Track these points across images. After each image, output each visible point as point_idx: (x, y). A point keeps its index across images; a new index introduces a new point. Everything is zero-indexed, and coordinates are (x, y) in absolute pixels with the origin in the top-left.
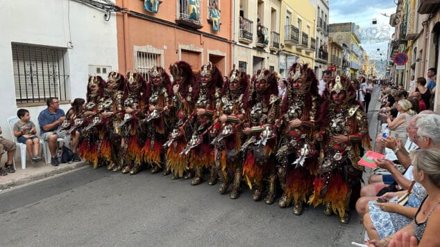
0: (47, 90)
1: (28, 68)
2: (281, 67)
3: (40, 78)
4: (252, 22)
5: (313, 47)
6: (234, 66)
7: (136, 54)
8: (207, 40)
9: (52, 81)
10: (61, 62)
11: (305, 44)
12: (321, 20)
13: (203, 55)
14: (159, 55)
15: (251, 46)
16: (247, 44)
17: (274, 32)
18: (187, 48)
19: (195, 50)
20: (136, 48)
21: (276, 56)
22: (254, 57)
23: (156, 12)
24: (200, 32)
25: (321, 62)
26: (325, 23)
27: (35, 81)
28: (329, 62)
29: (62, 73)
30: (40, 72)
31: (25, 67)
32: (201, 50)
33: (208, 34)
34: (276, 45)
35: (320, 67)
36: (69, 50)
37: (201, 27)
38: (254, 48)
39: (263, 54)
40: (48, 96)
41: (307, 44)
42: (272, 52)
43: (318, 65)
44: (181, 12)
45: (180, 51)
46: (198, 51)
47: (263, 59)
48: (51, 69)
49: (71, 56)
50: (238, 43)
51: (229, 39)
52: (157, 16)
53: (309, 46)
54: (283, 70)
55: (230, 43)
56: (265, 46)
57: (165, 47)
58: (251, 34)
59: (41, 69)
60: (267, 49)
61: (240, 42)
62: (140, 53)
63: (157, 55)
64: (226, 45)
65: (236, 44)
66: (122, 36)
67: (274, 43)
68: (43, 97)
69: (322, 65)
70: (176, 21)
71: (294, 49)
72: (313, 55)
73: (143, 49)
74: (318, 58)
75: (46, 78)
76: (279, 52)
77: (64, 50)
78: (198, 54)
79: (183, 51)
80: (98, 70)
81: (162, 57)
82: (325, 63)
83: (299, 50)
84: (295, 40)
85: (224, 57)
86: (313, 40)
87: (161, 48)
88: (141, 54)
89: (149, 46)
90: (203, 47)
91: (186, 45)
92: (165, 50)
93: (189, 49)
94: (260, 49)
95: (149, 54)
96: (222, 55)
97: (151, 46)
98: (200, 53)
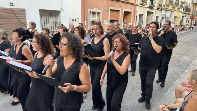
0: (53, 28)
1: (45, 20)
2: (163, 17)
3: (50, 23)
5: (182, 6)
6: (137, 16)
7: (89, 13)
8: (123, 5)
9: (54, 25)
10: (58, 17)
11: (177, 5)
14: (100, 13)
15: (146, 6)
16: (144, 5)
18: (113, 8)
19: (117, 9)
20: (89, 10)
21: (160, 11)
22: (148, 12)
24: (120, 1)
25: (186, 14)
27: (48, 25)
28: (191, 13)
29: (58, 22)
30: (50, 21)
31: (44, 19)
32: (120, 9)
33: (124, 2)
34: (160, 5)
35: (186, 16)
36: (61, 12)
38: (148, 7)
39: (153, 10)
40: (53, 31)
41: (178, 5)
42: (158, 9)
43: (184, 15)
45: (109, 10)
46: (118, 10)
47: (153, 12)
48: (54, 20)
49: (62, 14)
50: (139, 5)
51: (134, 3)
53: (179, 6)
54: (164, 18)
55: (135, 5)
56: (154, 6)
57: (102, 9)
58: (147, 1)
59: (50, 20)
60: (155, 8)
61: (141, 5)
63: (98, 13)
64: (133, 6)
65: (138, 5)
66: (83, 5)
67: (159, 4)
68: (51, 31)
69: (187, 15)
71: (170, 7)
72: (182, 10)
73: (92, 10)
74: (184, 12)
75: (52, 23)
76: (162, 9)
77: (59, 12)
78: (118, 11)
79: (111, 10)
80: (73, 20)
81: (101, 13)
82: (188, 14)
83: (174, 8)
84: (171, 2)
85: (131, 12)
86: (182, 2)
87: (101, 9)
88: (91, 13)
89: (95, 9)
90: (121, 8)
91: (112, 7)
92: (102, 10)
93: (114, 9)
94: (151, 8)
95: (95, 12)
96: (131, 11)
97: (96, 9)
98: (119, 11)
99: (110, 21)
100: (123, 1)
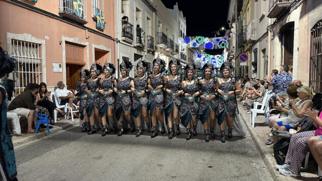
4: (133, 26)
6: (118, 60)
7: (10, 42)
8: (92, 36)
12: (181, 32)
13: (87, 48)
14: (40, 45)
15: (132, 45)
16: (129, 43)
17: (150, 36)
18: (71, 40)
19: (79, 43)
20: (10, 36)
21: (152, 55)
22: (136, 55)
23: (36, 2)
24: (85, 27)
26: (184, 34)
32: (86, 44)
33: (94, 30)
34: (151, 46)
37: (86, 23)
38: (134, 47)
39: (142, 52)
41: (173, 48)
42: (149, 51)
44: (64, 6)
45: (64, 44)
46: (83, 44)
47: (142, 56)
50: (121, 42)
51: (112, 37)
52: (37, 5)
53: (174, 50)
55: (114, 40)
56: (143, 46)
57: (47, 38)
58: (132, 35)
60: (145, 50)
61: (124, 41)
62: (16, 41)
63: (37, 44)
64: (110, 42)
65: (119, 42)
67: (150, 44)
70: (59, 14)
72: (177, 56)
73: (20, 37)
74: (180, 59)
76: (154, 51)
79: (67, 42)
81: (43, 47)
85: (107, 52)
86: (177, 45)
87: (42, 38)
89: (26, 35)
90: (88, 41)
91: (70, 37)
92: (46, 40)
93: (74, 42)
94: (140, 48)
95: (27, 42)
96: (107, 50)
97: (30, 35)
98: (85, 46)
99: (67, 65)
100: (92, 30)
